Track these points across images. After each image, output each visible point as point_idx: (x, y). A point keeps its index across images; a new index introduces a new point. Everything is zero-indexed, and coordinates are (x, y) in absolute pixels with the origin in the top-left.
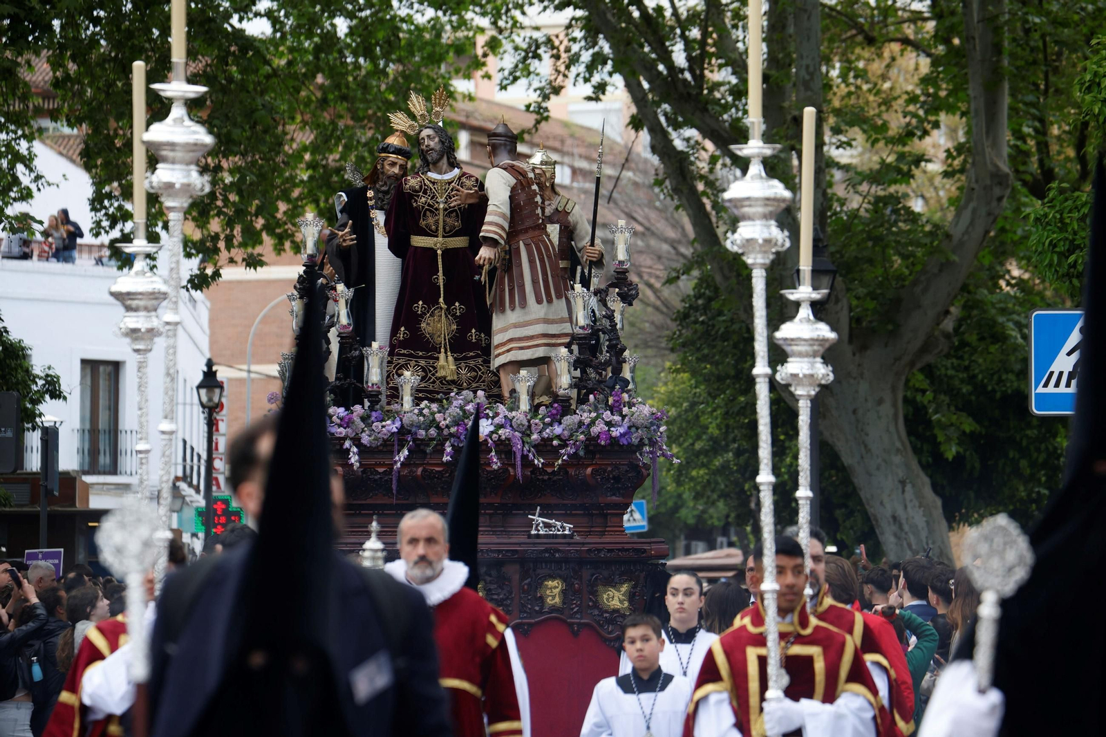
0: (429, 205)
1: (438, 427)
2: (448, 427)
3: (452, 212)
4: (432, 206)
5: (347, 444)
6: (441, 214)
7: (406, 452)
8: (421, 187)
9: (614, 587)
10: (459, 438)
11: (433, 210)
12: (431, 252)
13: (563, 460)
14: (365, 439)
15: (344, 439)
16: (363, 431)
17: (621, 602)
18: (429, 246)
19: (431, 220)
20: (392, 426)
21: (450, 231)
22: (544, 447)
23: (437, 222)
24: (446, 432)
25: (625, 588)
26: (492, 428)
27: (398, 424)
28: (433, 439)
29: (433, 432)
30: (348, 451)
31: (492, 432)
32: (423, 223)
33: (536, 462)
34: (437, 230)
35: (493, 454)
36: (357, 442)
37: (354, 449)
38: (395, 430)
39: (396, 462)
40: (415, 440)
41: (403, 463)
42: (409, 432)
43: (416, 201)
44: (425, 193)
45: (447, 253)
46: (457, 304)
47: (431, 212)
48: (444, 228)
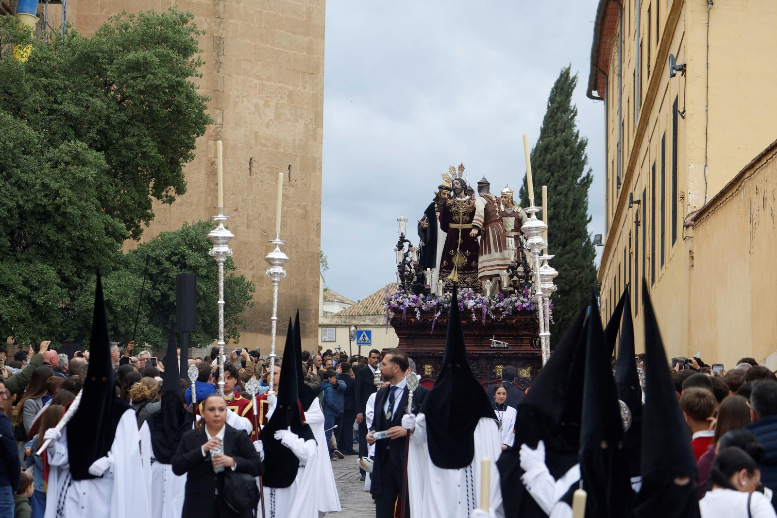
0: (456, 211)
3: (465, 214)
5: (416, 310)
6: (461, 214)
7: (440, 313)
8: (453, 204)
9: (524, 368)
11: (458, 213)
12: (457, 230)
13: (503, 317)
14: (424, 308)
15: (415, 307)
16: (423, 304)
17: (527, 374)
18: (456, 228)
19: (457, 217)
20: (434, 302)
21: (465, 221)
22: (496, 311)
23: (459, 218)
25: (529, 369)
26: (474, 304)
27: (437, 302)
30: (416, 312)
31: (474, 305)
32: (454, 218)
33: (492, 317)
34: (459, 221)
35: (474, 314)
36: (420, 309)
37: (419, 312)
38: (436, 304)
39: (435, 317)
40: (443, 308)
41: (438, 318)
42: (441, 305)
43: (451, 209)
44: (455, 206)
45: (463, 230)
46: (467, 251)
47: (457, 214)
48: (462, 221)
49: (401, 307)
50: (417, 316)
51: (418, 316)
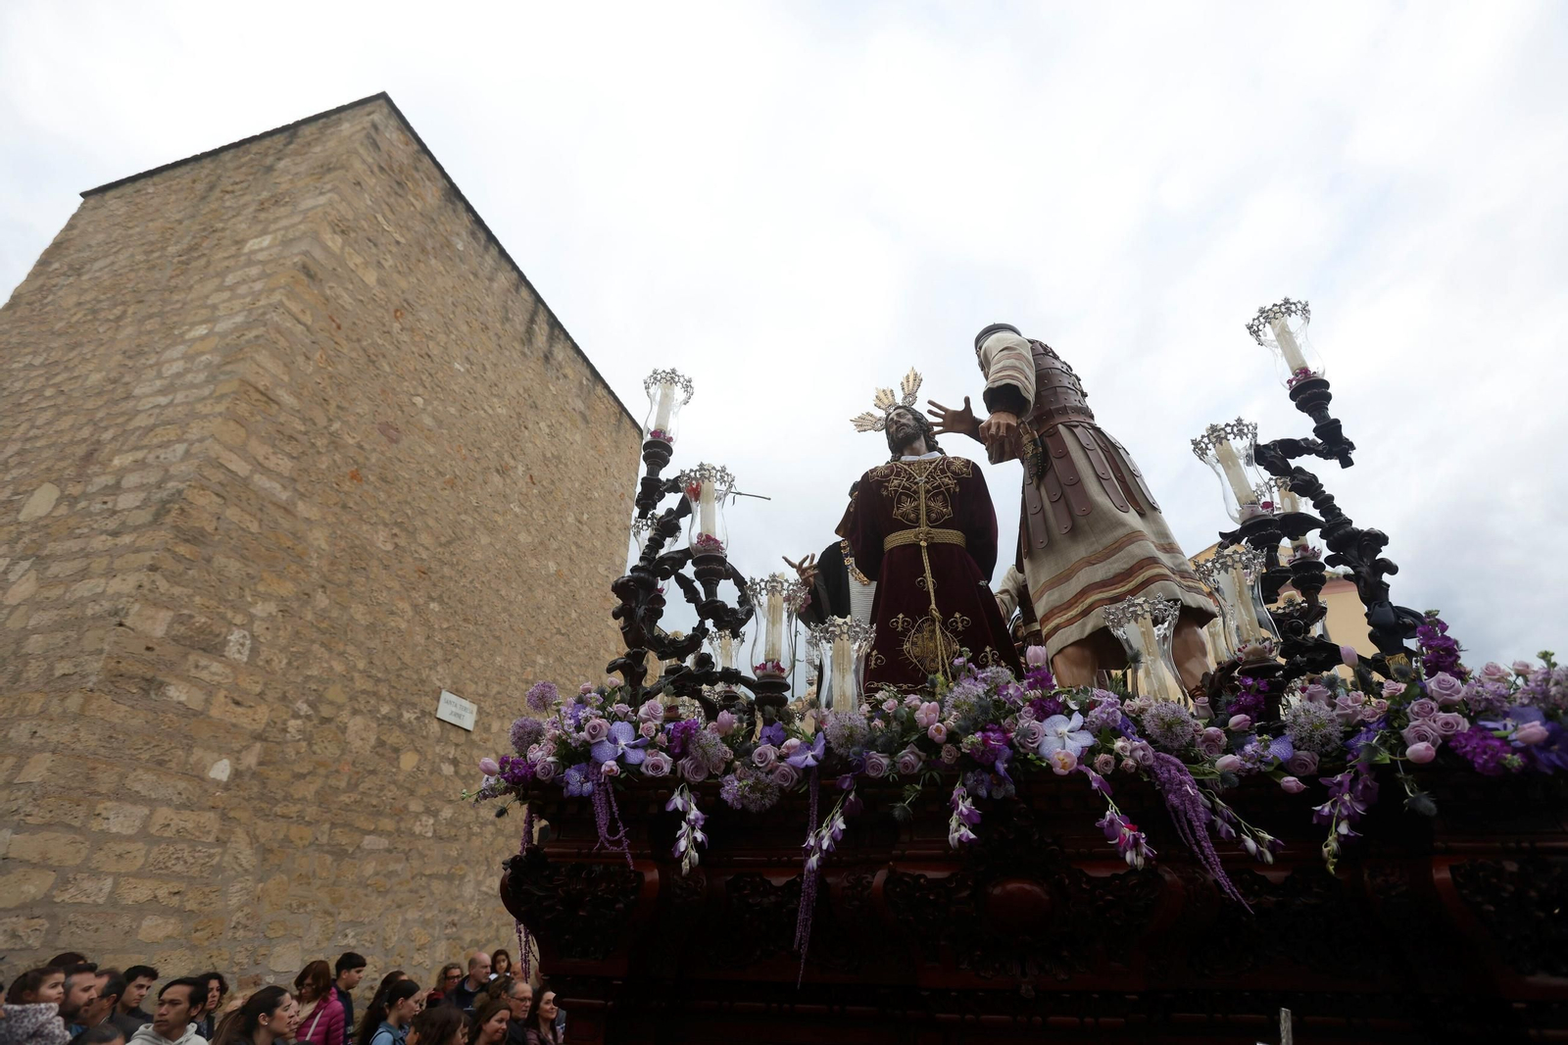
0: (904, 488)
1: (927, 744)
2: (953, 737)
3: (936, 494)
4: (909, 489)
5: (678, 801)
6: (923, 496)
7: (840, 824)
8: (892, 471)
10: (992, 769)
11: (910, 494)
13: (1343, 840)
14: (732, 788)
15: (671, 784)
16: (729, 768)
18: (908, 541)
19: (907, 506)
20: (802, 752)
21: (936, 520)
22: (1262, 798)
23: (917, 509)
24: (947, 755)
26: (1086, 739)
27: (818, 746)
28: (913, 779)
29: (908, 756)
30: (679, 819)
31: (1090, 752)
32: (896, 513)
33: (1251, 844)
34: (918, 519)
35: (1112, 812)
36: (707, 795)
37: (694, 813)
38: (811, 761)
39: (808, 852)
40: (863, 782)
41: (827, 858)
42: (846, 765)
43: (887, 488)
44: (898, 474)
45: (933, 548)
46: (957, 615)
47: (908, 496)
48: (928, 516)
49: (576, 780)
50: (683, 844)
51: (687, 841)
